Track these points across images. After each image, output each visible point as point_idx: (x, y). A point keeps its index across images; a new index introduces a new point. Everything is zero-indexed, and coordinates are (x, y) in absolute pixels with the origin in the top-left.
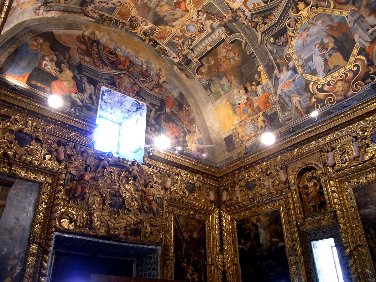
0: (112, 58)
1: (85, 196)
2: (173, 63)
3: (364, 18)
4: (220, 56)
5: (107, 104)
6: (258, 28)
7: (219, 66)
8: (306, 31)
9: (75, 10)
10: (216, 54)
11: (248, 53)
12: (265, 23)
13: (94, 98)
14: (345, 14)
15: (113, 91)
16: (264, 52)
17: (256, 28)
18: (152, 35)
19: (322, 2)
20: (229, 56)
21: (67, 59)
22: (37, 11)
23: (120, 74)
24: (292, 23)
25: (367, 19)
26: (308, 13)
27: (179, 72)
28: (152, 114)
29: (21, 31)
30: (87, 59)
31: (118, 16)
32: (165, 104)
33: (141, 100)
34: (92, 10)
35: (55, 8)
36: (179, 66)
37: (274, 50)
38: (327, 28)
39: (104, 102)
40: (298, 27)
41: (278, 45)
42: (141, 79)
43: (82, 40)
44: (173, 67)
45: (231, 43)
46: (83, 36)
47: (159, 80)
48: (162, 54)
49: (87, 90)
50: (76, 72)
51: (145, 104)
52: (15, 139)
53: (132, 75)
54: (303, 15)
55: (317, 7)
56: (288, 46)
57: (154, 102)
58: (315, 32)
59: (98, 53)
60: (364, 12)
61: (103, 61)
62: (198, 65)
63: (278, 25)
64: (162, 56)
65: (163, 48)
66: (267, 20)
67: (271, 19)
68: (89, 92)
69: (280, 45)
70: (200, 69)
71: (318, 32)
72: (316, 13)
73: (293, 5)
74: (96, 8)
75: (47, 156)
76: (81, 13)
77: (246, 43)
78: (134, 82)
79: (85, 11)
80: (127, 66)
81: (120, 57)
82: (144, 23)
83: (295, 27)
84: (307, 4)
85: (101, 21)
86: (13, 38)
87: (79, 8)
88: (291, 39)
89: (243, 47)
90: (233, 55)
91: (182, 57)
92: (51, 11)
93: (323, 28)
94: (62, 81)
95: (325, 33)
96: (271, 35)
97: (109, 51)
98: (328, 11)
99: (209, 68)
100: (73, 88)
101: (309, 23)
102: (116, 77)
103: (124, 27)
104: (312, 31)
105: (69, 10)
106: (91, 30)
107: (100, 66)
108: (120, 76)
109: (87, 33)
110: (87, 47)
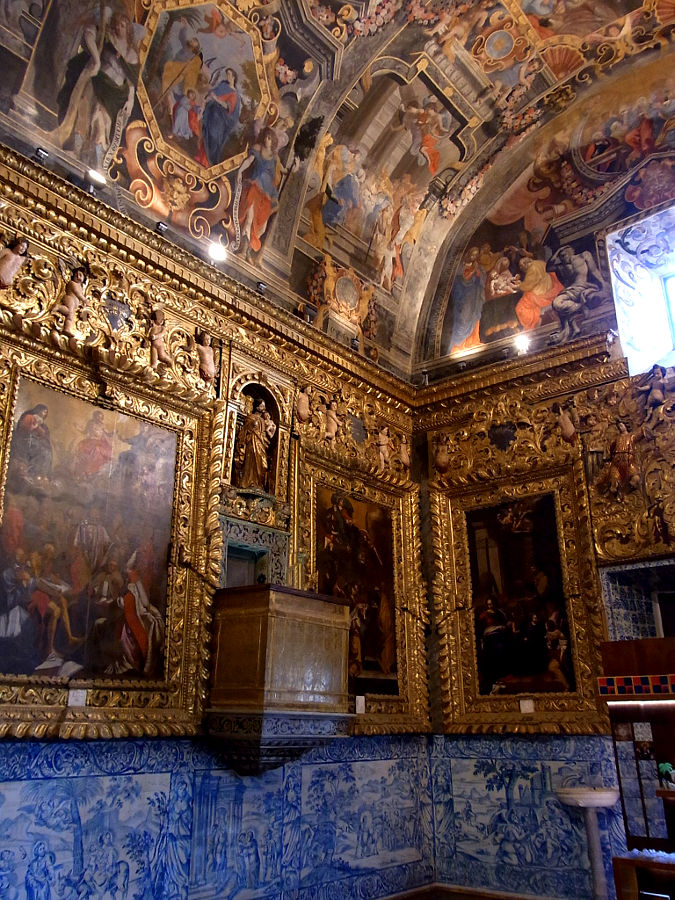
0: (607, 157)
1: (631, 482)
5: (652, 251)
9: (495, 148)
13: (597, 274)
15: (634, 226)
18: (655, 25)
21: (525, 246)
22: (446, 214)
23: (637, 174)
29: (446, 263)
30: (559, 208)
31: (561, 75)
34: (516, 118)
35: (463, 181)
39: (643, 252)
43: (538, 181)
46: (537, 172)
49: (579, 269)
50: (548, 251)
52: (492, 444)
53: (665, 150)
59: (578, 176)
61: (592, 181)
68: (584, 269)
74: (516, 109)
75: (546, 443)
76: (506, 140)
79: (508, 131)
80: (648, 141)
81: (624, 136)
85: (551, 109)
86: (440, 286)
87: (495, 140)
92: (462, 191)
94: (531, 291)
97: (596, 147)
100: (553, 286)
102: (631, 187)
105: (486, 158)
106: (545, 147)
107: (587, 199)
108: (637, 179)
109: (541, 158)
110: (551, 185)
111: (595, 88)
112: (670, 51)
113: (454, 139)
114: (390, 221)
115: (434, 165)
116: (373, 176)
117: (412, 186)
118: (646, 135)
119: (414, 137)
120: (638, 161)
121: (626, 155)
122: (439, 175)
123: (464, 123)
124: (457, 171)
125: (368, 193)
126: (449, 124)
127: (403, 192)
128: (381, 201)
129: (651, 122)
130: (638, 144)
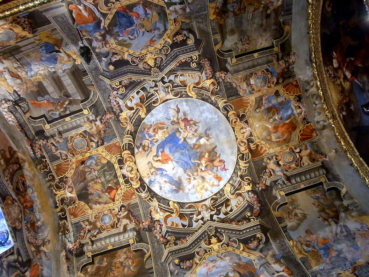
0: (21, 186)
2: (64, 246)
3: (270, 264)
4: (117, 260)
6: (168, 246)
7: (109, 271)
8: (213, 262)
9: (28, 133)
10: (114, 257)
11: (147, 267)
12: (176, 244)
14: (252, 257)
16: (164, 270)
17: (165, 245)
18: (68, 206)
19: (233, 243)
20: (125, 264)
22: (3, 102)
23: (16, 201)
24: (201, 252)
25: (273, 265)
26: (218, 248)
27: (64, 259)
28: (11, 258)
31: (55, 167)
32: (29, 266)
33: (13, 237)
34: (40, 146)
35: (18, 115)
36: (68, 253)
37: (175, 271)
38: (234, 265)
40: (206, 257)
41: (181, 268)
42: (29, 226)
43: (12, 152)
44: (62, 251)
45: (135, 251)
46: (15, 152)
47: (41, 245)
48: (62, 232)
51: (13, 244)
53: (24, 214)
54: (213, 248)
55: (228, 246)
56: (191, 271)
57: (22, 252)
58: (221, 266)
60: (269, 259)
61: (13, 179)
62: (89, 261)
63: (188, 250)
64: (61, 233)
65: (67, 225)
66: (178, 242)
67: (182, 242)
69: (183, 268)
70: (87, 267)
71: (225, 266)
72: (225, 250)
73: (207, 237)
74: (45, 146)
76: (30, 139)
77: (150, 256)
78: (20, 220)
79: (35, 141)
80: (27, 205)
81: (28, 195)
82: (70, 189)
83: (204, 257)
84: (219, 241)
85: (38, 161)
87: (33, 135)
88: (197, 265)
89: (145, 259)
90: (131, 264)
91: (78, 245)
92: (12, 113)
93: (231, 264)
95: (232, 268)
96: (177, 256)
97: (24, 181)
98: (237, 251)
99: (98, 269)
101: (217, 256)
103: (51, 182)
104: (219, 263)
105: (25, 129)
106: (24, 157)
107: (6, 177)
108: (14, 201)
109: (20, 155)
110: (11, 159)
111: (43, 181)
112: (53, 213)
113: (44, 116)
114: (19, 73)
115: (35, 103)
116: (47, 74)
117: (29, 90)
118: (29, 205)
119: (54, 99)
120: (20, 201)
121: (22, 196)
122: (28, 105)
123: (49, 122)
124: (25, 113)
125: (41, 69)
126: (52, 116)
127: (29, 85)
128: (32, 73)
129: (32, 206)
130: (25, 202)
